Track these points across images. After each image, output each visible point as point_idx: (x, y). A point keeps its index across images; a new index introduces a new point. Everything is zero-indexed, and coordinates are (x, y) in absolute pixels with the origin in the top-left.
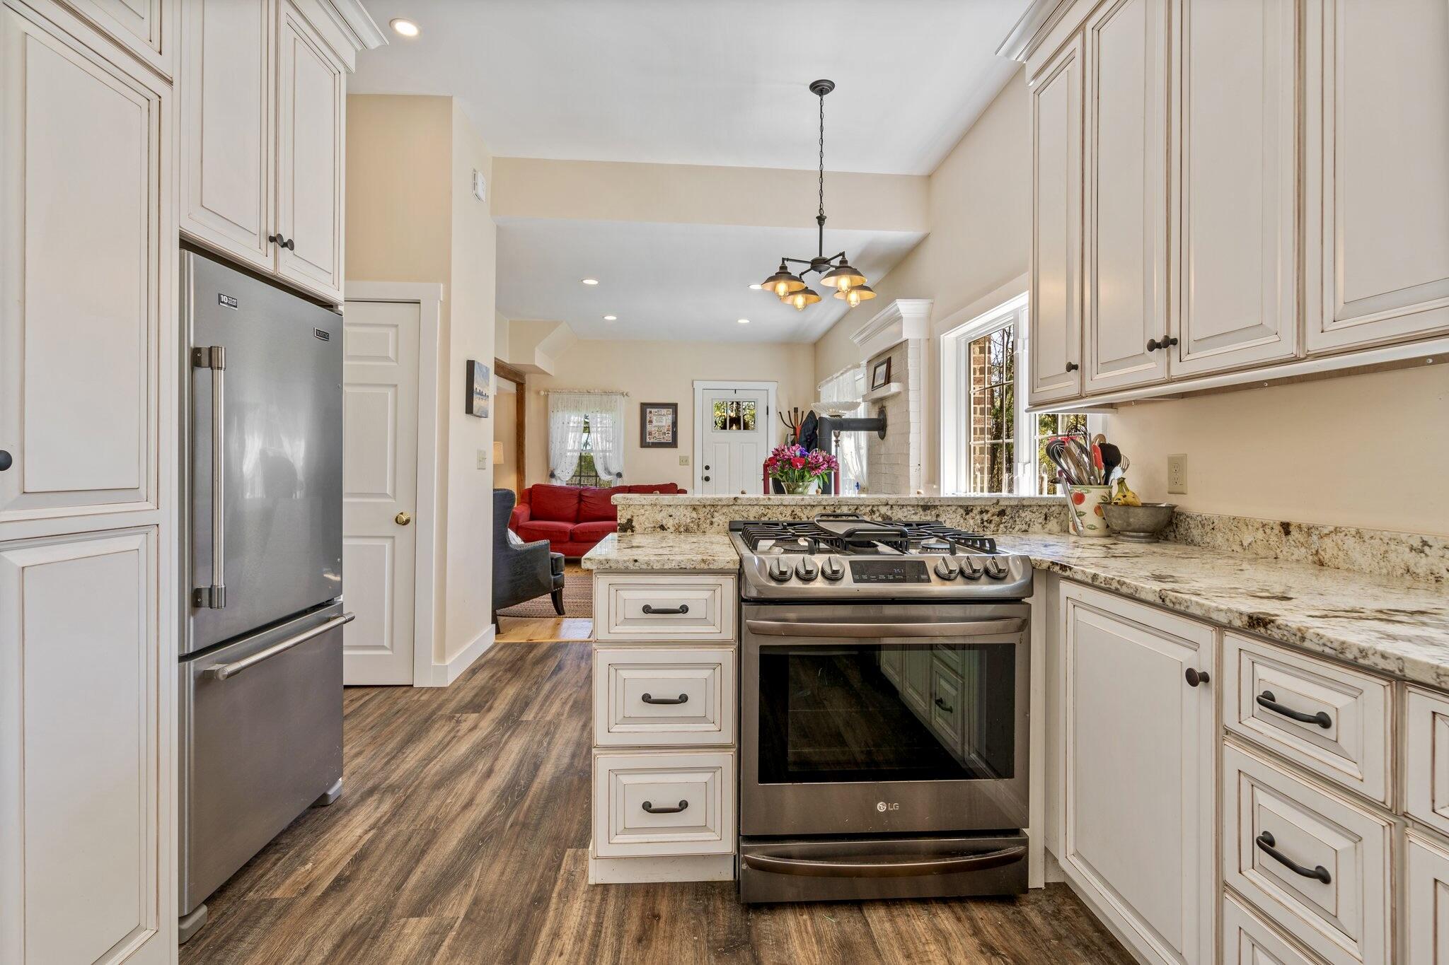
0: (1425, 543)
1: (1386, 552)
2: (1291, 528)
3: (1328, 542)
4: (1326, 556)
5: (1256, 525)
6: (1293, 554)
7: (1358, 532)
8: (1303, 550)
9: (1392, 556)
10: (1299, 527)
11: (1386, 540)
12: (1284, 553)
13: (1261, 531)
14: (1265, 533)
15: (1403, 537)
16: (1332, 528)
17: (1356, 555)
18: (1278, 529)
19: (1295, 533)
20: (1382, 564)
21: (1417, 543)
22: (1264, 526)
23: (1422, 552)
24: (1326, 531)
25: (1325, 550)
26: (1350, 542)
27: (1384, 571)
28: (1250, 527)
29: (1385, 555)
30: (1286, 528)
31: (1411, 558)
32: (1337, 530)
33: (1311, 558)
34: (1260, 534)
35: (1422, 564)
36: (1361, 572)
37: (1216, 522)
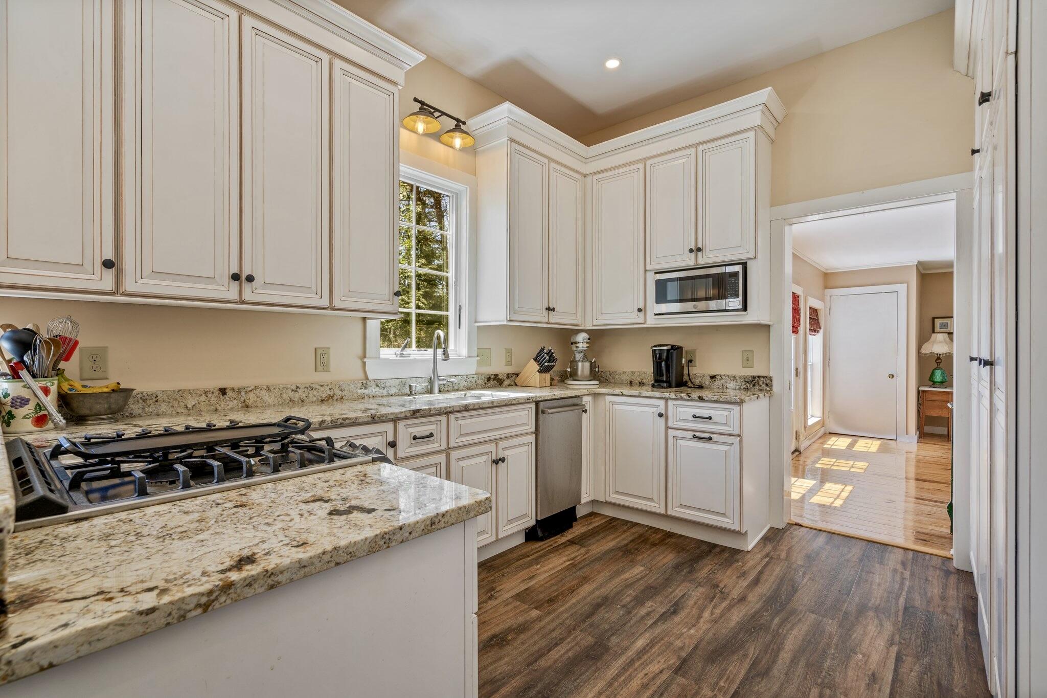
0: (297, 387)
1: (281, 394)
2: (227, 391)
3: (251, 395)
4: (250, 403)
5: (199, 393)
6: (228, 405)
7: (267, 387)
8: (235, 402)
9: (284, 395)
10: (233, 389)
11: (281, 388)
12: (222, 406)
13: (204, 395)
14: (207, 396)
15: (289, 386)
16: (253, 387)
17: (266, 398)
18: (217, 393)
19: (229, 393)
20: (279, 400)
21: (294, 387)
22: (206, 392)
23: (296, 391)
24: (250, 389)
25: (249, 399)
26: (264, 392)
27: (281, 403)
28: (194, 395)
29: (281, 396)
30: (223, 391)
31: (291, 394)
32: (256, 388)
33: (240, 405)
34: (203, 398)
35: (296, 396)
36: (269, 406)
37: (160, 396)
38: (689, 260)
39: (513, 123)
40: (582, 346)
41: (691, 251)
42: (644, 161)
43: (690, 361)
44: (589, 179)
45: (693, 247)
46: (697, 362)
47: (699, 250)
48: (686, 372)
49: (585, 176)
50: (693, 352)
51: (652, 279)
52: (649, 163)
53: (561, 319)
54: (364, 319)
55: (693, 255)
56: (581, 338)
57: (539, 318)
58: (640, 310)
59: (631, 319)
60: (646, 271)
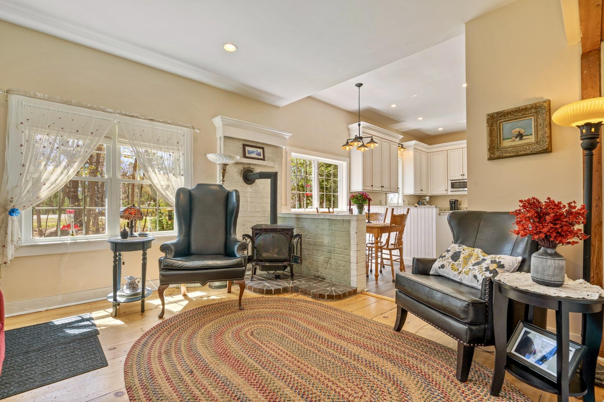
38: (461, 178)
39: (415, 145)
40: (427, 200)
41: (461, 175)
42: (447, 151)
43: (460, 204)
44: (429, 154)
45: (462, 174)
46: (462, 204)
47: (464, 175)
48: (459, 207)
49: (428, 153)
50: (461, 201)
51: (450, 183)
52: (448, 151)
53: (423, 193)
54: (386, 193)
55: (462, 176)
56: (427, 198)
57: (419, 193)
58: (446, 190)
59: (443, 192)
60: (448, 180)
